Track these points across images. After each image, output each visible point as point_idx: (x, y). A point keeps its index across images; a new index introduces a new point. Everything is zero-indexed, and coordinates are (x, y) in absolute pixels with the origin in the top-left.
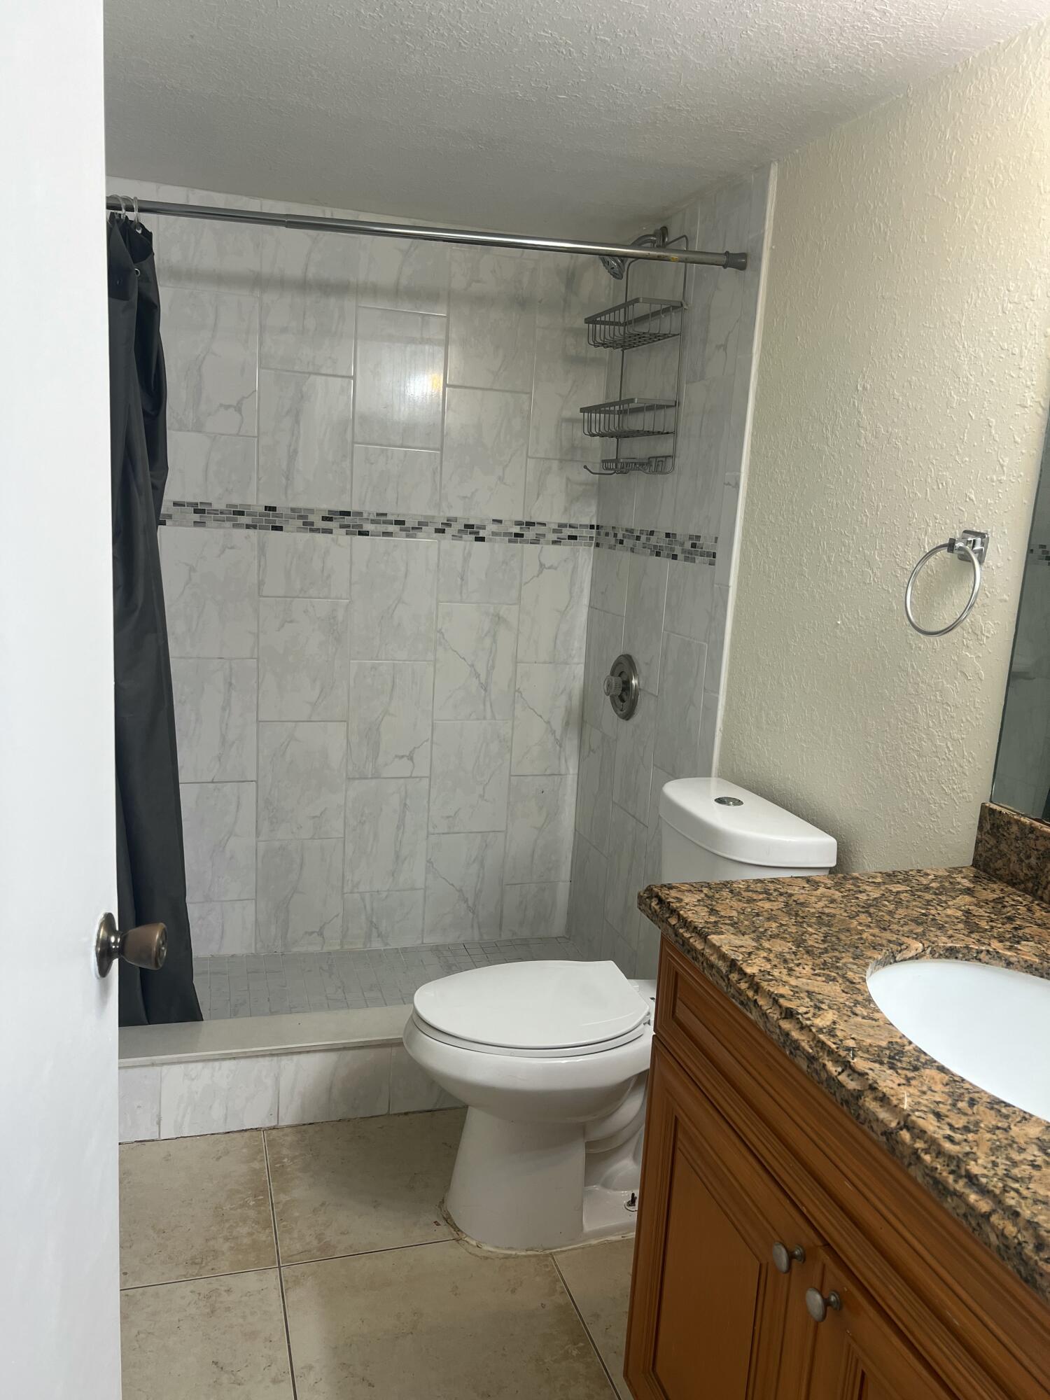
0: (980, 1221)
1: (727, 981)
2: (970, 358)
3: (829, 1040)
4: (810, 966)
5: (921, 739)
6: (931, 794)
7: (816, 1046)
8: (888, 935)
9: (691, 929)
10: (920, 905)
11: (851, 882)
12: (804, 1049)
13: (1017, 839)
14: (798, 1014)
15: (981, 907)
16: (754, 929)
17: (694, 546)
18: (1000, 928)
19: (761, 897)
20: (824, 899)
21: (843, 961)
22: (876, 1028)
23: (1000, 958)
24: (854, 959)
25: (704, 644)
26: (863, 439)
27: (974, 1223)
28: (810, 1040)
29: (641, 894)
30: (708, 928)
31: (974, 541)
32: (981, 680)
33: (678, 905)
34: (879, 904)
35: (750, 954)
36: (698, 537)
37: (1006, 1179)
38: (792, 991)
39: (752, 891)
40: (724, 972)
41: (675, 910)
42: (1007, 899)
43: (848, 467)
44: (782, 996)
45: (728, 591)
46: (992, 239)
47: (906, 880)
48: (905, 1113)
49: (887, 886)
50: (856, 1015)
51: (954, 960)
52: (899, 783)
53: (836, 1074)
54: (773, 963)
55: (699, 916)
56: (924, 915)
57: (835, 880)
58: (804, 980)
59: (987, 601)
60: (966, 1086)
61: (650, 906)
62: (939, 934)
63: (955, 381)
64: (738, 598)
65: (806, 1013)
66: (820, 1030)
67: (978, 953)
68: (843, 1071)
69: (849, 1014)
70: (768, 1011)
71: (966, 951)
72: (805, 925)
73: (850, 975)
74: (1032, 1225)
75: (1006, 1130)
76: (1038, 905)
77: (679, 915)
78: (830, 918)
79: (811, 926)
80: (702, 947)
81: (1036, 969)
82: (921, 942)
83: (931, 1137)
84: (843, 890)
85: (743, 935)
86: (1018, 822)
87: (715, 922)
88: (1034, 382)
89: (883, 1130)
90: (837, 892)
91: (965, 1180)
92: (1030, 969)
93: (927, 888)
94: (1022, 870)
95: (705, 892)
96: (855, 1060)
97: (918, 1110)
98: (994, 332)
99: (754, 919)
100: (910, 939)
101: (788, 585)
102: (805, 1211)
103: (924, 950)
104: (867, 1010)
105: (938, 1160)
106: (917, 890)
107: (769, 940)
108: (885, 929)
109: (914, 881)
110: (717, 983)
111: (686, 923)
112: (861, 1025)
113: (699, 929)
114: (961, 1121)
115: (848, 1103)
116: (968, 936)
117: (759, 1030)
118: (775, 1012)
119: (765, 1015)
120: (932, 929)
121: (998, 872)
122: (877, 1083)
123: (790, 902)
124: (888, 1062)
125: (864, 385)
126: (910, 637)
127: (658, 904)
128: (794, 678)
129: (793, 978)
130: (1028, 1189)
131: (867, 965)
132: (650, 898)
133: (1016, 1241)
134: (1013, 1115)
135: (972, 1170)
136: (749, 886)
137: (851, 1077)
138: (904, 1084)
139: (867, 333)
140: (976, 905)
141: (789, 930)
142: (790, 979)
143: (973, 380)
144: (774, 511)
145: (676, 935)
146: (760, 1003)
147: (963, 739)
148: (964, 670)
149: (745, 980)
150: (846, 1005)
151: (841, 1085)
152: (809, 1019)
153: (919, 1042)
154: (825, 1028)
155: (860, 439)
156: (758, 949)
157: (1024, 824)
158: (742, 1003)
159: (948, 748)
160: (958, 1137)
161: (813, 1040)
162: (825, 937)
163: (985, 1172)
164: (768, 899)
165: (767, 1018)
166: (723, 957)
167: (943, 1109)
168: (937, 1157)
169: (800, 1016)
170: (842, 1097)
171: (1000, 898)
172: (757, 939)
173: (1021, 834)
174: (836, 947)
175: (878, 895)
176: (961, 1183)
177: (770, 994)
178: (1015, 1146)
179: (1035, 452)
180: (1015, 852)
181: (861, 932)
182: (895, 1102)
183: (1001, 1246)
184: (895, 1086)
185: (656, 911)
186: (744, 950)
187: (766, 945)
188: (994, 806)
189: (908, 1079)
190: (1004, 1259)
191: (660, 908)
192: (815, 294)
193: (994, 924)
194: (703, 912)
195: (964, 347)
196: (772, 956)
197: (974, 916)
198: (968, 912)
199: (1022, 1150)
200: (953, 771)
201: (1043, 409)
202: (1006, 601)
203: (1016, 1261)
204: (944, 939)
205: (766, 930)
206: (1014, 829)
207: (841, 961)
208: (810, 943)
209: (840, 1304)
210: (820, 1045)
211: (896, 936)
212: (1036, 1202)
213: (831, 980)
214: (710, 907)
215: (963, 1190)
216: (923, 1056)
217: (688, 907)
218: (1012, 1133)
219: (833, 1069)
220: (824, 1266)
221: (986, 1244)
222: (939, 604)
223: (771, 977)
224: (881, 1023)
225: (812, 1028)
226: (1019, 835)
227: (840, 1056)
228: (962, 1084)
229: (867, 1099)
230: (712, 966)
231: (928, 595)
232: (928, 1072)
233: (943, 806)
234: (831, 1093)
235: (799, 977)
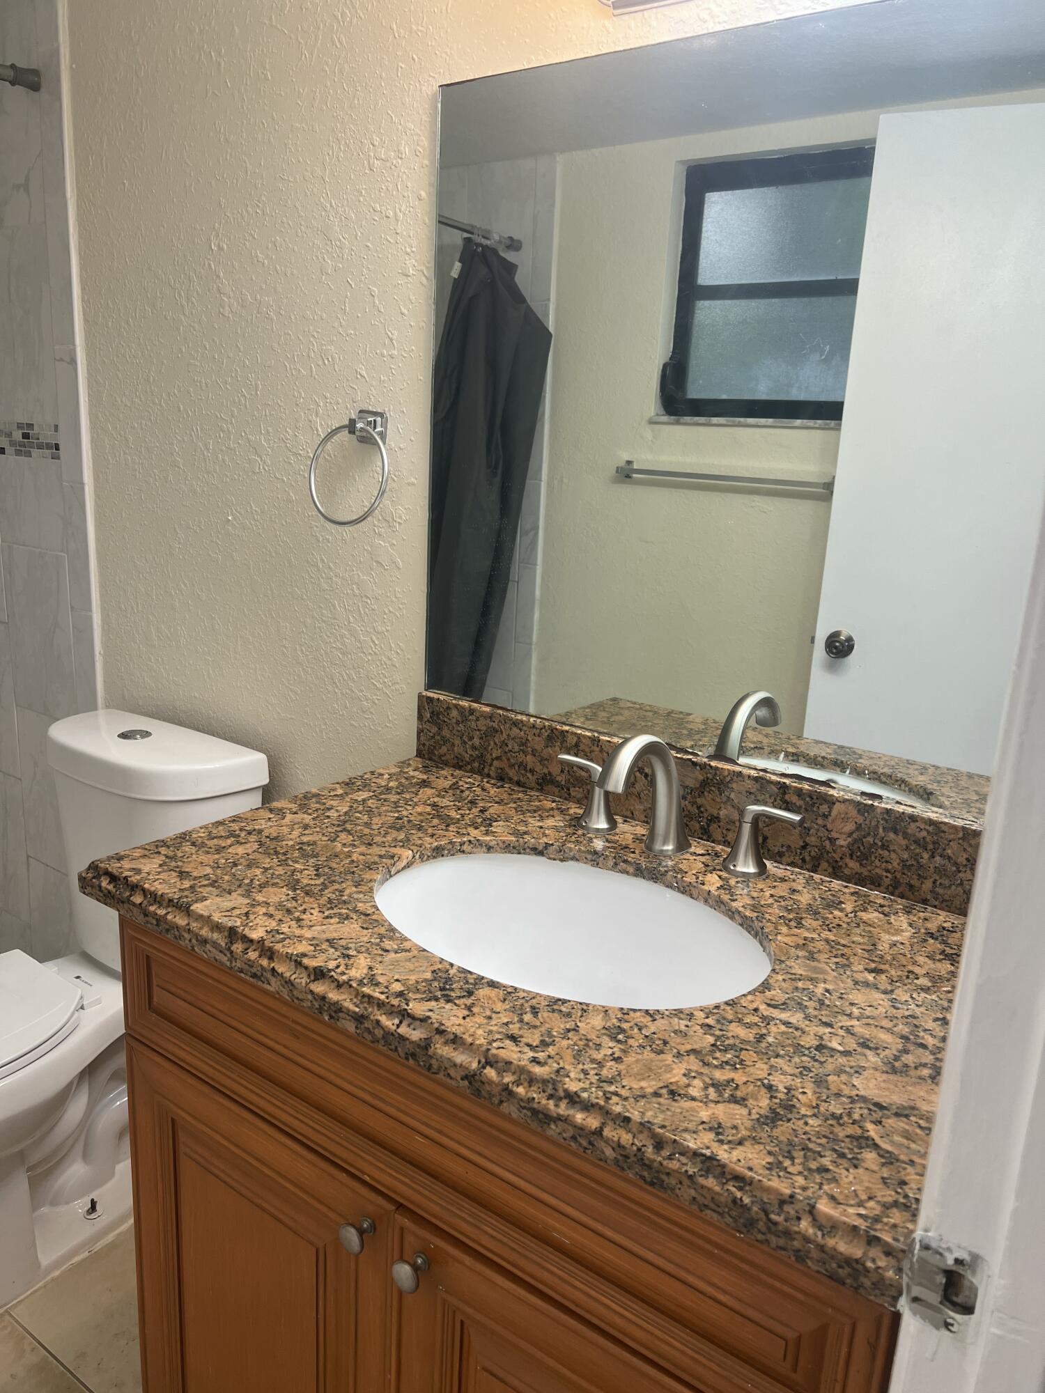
0: (592, 1139)
1: (229, 955)
2: (341, 219)
3: (374, 991)
4: (317, 910)
5: (342, 636)
6: (362, 691)
7: (361, 1003)
8: (376, 850)
9: (165, 904)
10: (390, 809)
11: (314, 800)
12: (348, 1010)
13: (458, 723)
14: (330, 971)
15: (443, 797)
16: (238, 883)
17: (26, 436)
18: (469, 814)
19: (229, 842)
20: (296, 826)
21: (347, 892)
22: (414, 960)
23: (481, 845)
24: (356, 887)
25: (63, 554)
26: (227, 308)
27: (584, 1143)
28: (353, 997)
29: (83, 875)
30: (187, 897)
31: (375, 421)
32: (399, 569)
33: (138, 877)
34: (352, 819)
35: (247, 914)
36: (30, 426)
37: (601, 1084)
38: (312, 945)
39: (216, 837)
40: (223, 944)
41: (137, 886)
42: (461, 783)
43: (213, 341)
44: (304, 955)
45: (83, 489)
46: (347, 84)
47: (365, 786)
48: (484, 1048)
49: (350, 796)
50: (387, 951)
51: (441, 858)
52: (325, 684)
53: (394, 1028)
54: (278, 918)
55: (166, 885)
56: (398, 818)
57: (298, 803)
58: (319, 928)
59: (394, 485)
60: (522, 994)
61: (100, 887)
62: (421, 835)
63: (327, 244)
64: (98, 496)
65: (338, 967)
66: (361, 983)
67: (461, 845)
68: (401, 1022)
69: (380, 952)
70: (293, 978)
71: (451, 846)
72: (291, 863)
73: (361, 906)
74: (645, 1126)
75: (576, 1029)
76: (487, 782)
77: (144, 890)
78: (311, 847)
79: (297, 862)
80: (186, 922)
81: (514, 847)
82: (410, 849)
83: (518, 1066)
84: (310, 811)
85: (230, 894)
86: (456, 706)
87: (191, 887)
88: (414, 249)
89: (464, 1074)
90: (305, 816)
91: (566, 1101)
92: (508, 848)
93: (388, 789)
94: (466, 752)
95: (162, 853)
96: (411, 1005)
97: (495, 1041)
98: (363, 192)
99: (233, 871)
100: (398, 848)
101: (160, 478)
102: (367, 1179)
103: (414, 856)
104: (396, 942)
105: (532, 1088)
106: (381, 794)
107: (260, 891)
108: (370, 844)
109: (373, 785)
110: (216, 960)
111: (155, 899)
112: (398, 961)
113: (175, 901)
114: (536, 1036)
115: (415, 1055)
116: (447, 830)
117: (285, 1003)
118: (301, 976)
119: (289, 983)
120: (412, 832)
121: (443, 758)
122: (443, 1025)
123: (263, 839)
124: (443, 996)
125: (219, 245)
126: (315, 528)
127: (110, 882)
128: (185, 585)
129: (306, 929)
130: (623, 1087)
131: (371, 890)
132: (98, 877)
133: (635, 1148)
134: (573, 1011)
135: (571, 1088)
136: (210, 833)
137: (412, 1026)
138: (468, 1016)
139: (213, 183)
140: (438, 796)
141: (277, 873)
142: (303, 932)
143: (347, 243)
144: (127, 393)
145: (146, 915)
146: (280, 971)
147: (387, 631)
148: (380, 560)
149: (254, 947)
150: (372, 944)
151: (402, 1038)
152: (343, 974)
153: (459, 962)
154: (364, 978)
155: (223, 308)
156: (253, 906)
157: (463, 707)
158: (254, 976)
159: (373, 642)
160: (541, 1056)
161: (356, 997)
162: (317, 870)
163: (582, 1085)
164: (238, 842)
165: (292, 985)
166: (217, 927)
167: (514, 1029)
168: (530, 1086)
169: (333, 973)
170: (407, 1051)
171: (454, 784)
172: (248, 894)
173: (462, 717)
174: (333, 878)
175: (347, 809)
176: (563, 1105)
177: (289, 957)
178: (591, 1044)
179: (424, 324)
180: (458, 736)
181: (349, 855)
182: (470, 1040)
183: (619, 1157)
184: (462, 1021)
185: (109, 892)
186: (237, 912)
187: (260, 898)
188: (430, 694)
189: (469, 1008)
190: (623, 1169)
191: (114, 887)
192: (138, 129)
193: (463, 812)
194: (173, 878)
195: (331, 206)
196: (272, 910)
197: (442, 807)
198: (434, 805)
199: (598, 1046)
200: (381, 664)
201: (427, 279)
202: (413, 484)
203: (638, 1168)
204: (428, 839)
205: (252, 880)
206: (454, 713)
207: (345, 893)
208: (305, 881)
209: (429, 1262)
210: (366, 999)
211: (383, 849)
212: (637, 1098)
213: (345, 919)
214: (178, 870)
215: (566, 1113)
216: (469, 976)
217: (151, 877)
218: (582, 1032)
219: (389, 1023)
220: (402, 1229)
221: (601, 1160)
222: (343, 491)
223: (282, 936)
224: (416, 952)
225: (351, 982)
226: (459, 719)
227: (393, 1006)
228: (516, 994)
229: (437, 1046)
230: (204, 941)
231: (329, 482)
232: (483, 992)
233: (376, 701)
234: (391, 1050)
235: (311, 926)
